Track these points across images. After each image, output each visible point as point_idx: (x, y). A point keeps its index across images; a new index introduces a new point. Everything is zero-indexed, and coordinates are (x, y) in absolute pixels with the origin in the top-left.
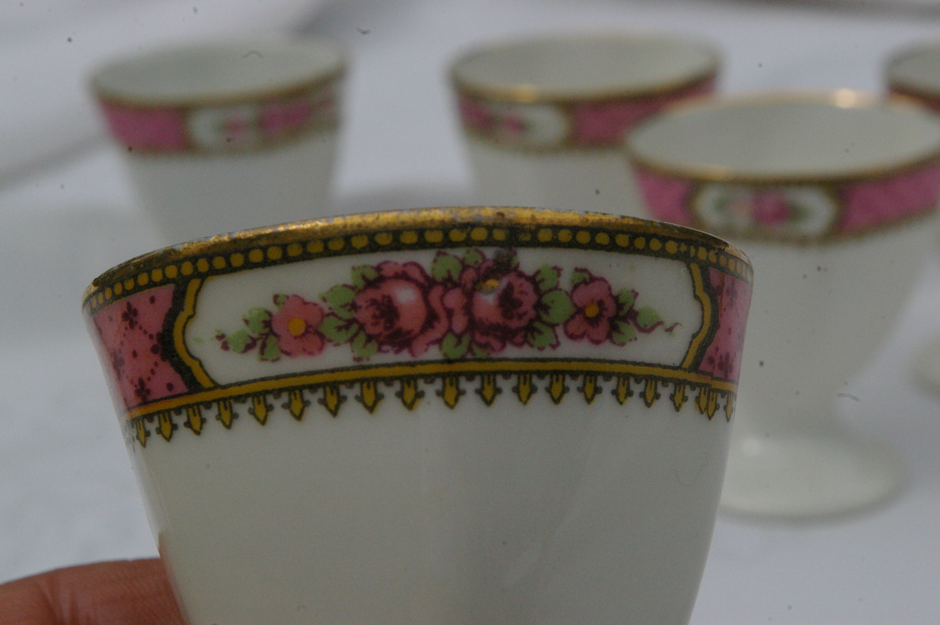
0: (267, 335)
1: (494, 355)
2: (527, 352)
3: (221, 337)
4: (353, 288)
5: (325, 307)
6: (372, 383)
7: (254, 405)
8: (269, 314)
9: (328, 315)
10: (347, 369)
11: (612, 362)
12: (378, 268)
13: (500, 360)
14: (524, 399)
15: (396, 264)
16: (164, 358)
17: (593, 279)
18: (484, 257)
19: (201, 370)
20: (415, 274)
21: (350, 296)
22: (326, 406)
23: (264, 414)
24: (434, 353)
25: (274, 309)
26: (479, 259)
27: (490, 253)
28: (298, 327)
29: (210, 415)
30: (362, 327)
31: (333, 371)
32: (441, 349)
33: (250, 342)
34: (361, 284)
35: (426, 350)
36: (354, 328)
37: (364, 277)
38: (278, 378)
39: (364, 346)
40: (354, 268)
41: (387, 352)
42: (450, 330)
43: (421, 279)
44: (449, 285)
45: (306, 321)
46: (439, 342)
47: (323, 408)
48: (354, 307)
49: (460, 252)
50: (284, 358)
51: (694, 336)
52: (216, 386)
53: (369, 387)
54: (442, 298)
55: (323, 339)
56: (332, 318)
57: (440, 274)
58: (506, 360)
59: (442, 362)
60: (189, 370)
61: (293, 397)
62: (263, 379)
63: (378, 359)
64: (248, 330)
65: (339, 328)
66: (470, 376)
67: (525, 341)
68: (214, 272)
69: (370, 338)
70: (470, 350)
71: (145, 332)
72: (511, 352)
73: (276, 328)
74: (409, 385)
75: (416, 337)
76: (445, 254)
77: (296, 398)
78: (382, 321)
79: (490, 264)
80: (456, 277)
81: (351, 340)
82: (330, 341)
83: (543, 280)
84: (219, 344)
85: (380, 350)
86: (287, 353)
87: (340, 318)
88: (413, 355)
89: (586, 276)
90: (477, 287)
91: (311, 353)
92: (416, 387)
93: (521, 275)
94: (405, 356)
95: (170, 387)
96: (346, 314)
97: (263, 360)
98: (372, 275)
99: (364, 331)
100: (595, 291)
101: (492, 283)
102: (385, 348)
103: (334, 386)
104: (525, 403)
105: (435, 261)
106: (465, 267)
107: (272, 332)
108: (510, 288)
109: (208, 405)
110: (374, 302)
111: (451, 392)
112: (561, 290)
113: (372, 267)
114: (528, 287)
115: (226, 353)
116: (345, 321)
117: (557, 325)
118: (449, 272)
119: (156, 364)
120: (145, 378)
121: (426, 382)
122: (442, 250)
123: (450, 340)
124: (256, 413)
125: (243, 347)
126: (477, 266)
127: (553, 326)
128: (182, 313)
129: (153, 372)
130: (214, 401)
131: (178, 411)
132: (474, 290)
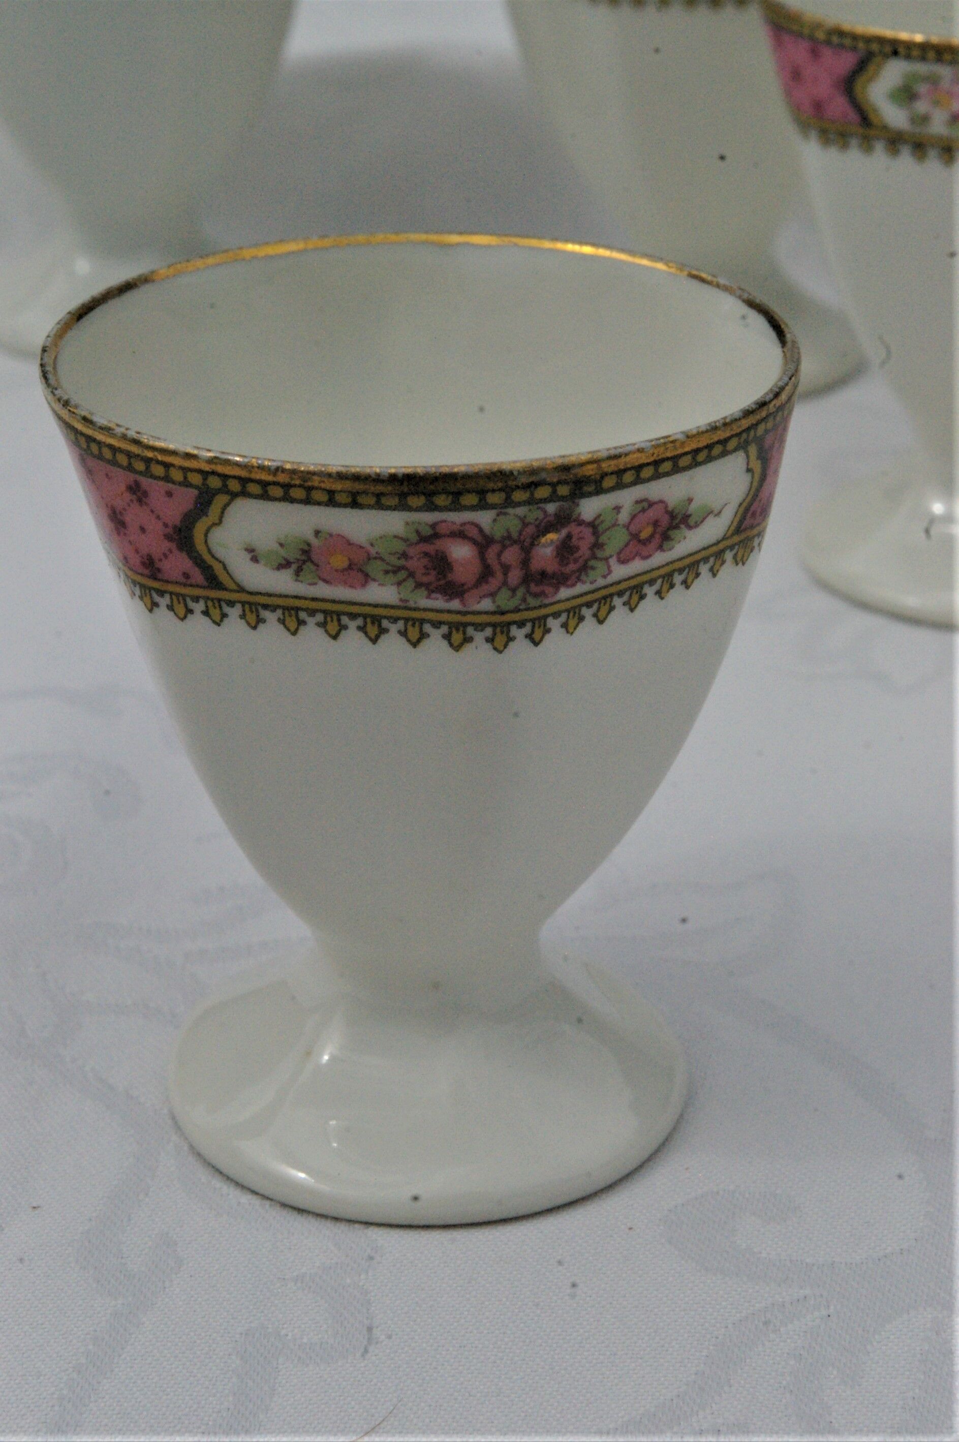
0: (304, 562)
1: (547, 601)
2: (579, 588)
3: (250, 550)
4: (405, 540)
5: (373, 551)
6: (417, 624)
7: (284, 617)
8: (309, 545)
9: (375, 558)
10: (392, 607)
11: (658, 568)
12: (434, 526)
13: (552, 604)
14: (571, 631)
15: (454, 523)
16: (181, 548)
17: (651, 504)
18: (545, 512)
19: (225, 572)
20: (474, 533)
21: (400, 546)
22: (366, 633)
23: (296, 626)
24: (486, 604)
25: (315, 542)
26: (541, 515)
27: (551, 508)
28: (339, 561)
29: (234, 613)
30: (411, 575)
31: (376, 606)
32: (494, 602)
33: (284, 562)
34: (414, 537)
35: (479, 602)
36: (402, 574)
37: (417, 532)
38: (314, 599)
39: (413, 590)
40: (407, 524)
41: (437, 599)
42: (505, 583)
43: (479, 538)
44: (507, 542)
45: (349, 559)
46: (493, 595)
47: (361, 634)
48: (404, 555)
49: (521, 511)
50: (321, 583)
51: (741, 504)
52: (241, 589)
53: (413, 625)
54: (499, 555)
55: (367, 578)
56: (379, 562)
57: (499, 533)
58: (559, 602)
59: (493, 613)
60: (210, 567)
61: (329, 619)
62: (296, 597)
63: (424, 603)
64: (283, 552)
65: (387, 572)
66: (521, 624)
67: (579, 579)
68: (244, 494)
69: (419, 585)
70: (524, 600)
71: (158, 517)
72: (564, 593)
73: (314, 557)
74: (458, 630)
75: (469, 590)
76: (505, 514)
77: (332, 621)
78: (434, 573)
79: (551, 518)
80: (515, 535)
81: (399, 584)
82: (374, 580)
83: (602, 522)
84: (248, 556)
85: (428, 597)
86: (326, 581)
87: (388, 564)
88: (464, 605)
89: (645, 504)
90: (536, 543)
91: (351, 586)
92: (464, 633)
93: (580, 523)
94: (455, 604)
95: (186, 575)
96: (394, 561)
97: (296, 580)
98: (427, 531)
99: (414, 577)
100: (651, 514)
101: (552, 536)
102: (434, 595)
103: (376, 620)
104: (572, 633)
105: (495, 520)
106: (525, 525)
107: (310, 559)
108: (569, 536)
109: (231, 604)
110: (426, 554)
111: (500, 640)
112: (619, 525)
113: (427, 524)
114: (587, 532)
115: (255, 565)
116: (393, 566)
117: (611, 556)
118: (508, 531)
119: (170, 551)
120: (156, 557)
121: (475, 630)
122: (503, 511)
123: (504, 594)
124: (287, 623)
125: (276, 564)
126: (537, 522)
127: (606, 559)
128: (204, 519)
129: (165, 556)
130: (239, 602)
131: (196, 599)
132: (532, 544)
